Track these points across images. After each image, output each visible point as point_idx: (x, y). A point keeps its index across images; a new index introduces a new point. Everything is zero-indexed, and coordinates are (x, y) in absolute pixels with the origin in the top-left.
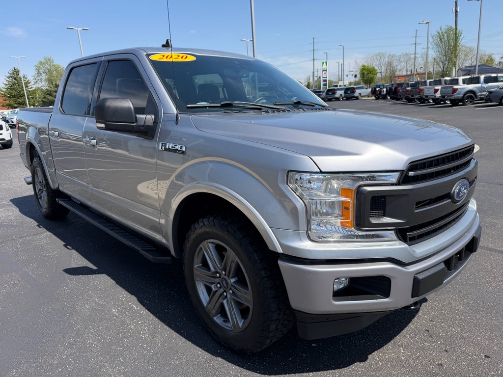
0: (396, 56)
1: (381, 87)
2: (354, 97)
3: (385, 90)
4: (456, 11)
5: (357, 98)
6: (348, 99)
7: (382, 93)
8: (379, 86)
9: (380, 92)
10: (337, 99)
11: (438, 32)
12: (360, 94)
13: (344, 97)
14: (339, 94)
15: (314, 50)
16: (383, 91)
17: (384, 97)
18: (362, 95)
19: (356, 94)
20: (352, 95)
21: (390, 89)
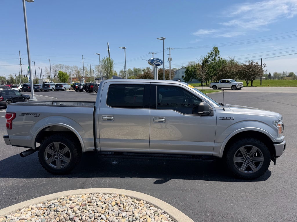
0: (69, 67)
1: (79, 85)
2: (62, 89)
3: (82, 86)
4: (109, 51)
5: (63, 90)
6: (58, 90)
7: (80, 88)
8: (77, 84)
9: (79, 87)
10: (51, 90)
11: (103, 59)
12: (65, 88)
13: (55, 89)
14: (51, 87)
15: (20, 59)
16: (81, 87)
17: (81, 90)
18: (66, 88)
19: (63, 88)
20: (60, 88)
21: (85, 86)
